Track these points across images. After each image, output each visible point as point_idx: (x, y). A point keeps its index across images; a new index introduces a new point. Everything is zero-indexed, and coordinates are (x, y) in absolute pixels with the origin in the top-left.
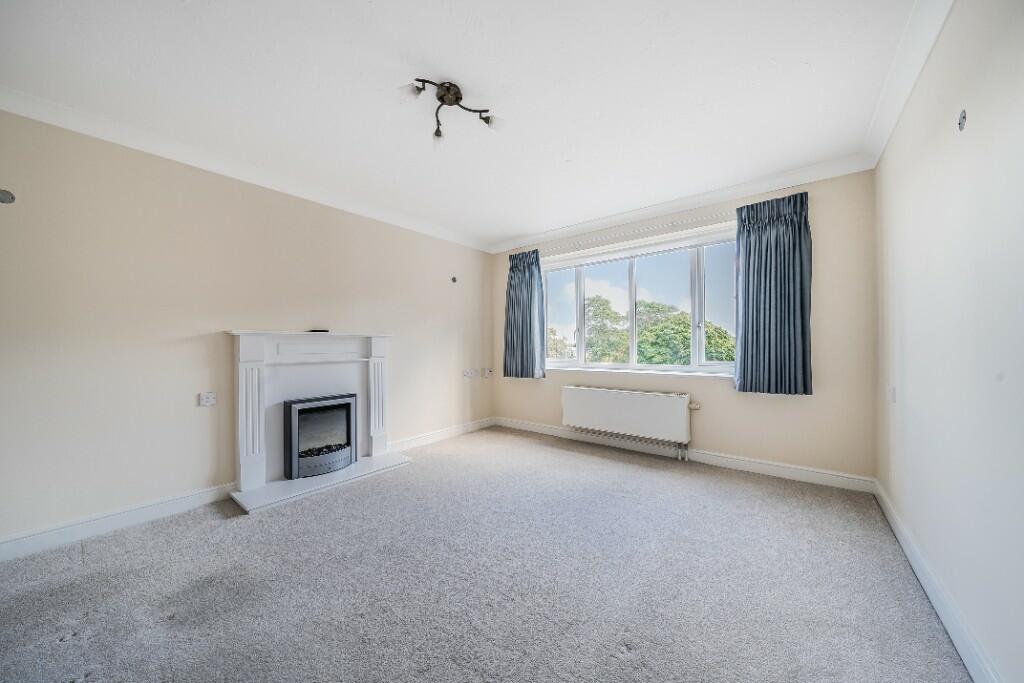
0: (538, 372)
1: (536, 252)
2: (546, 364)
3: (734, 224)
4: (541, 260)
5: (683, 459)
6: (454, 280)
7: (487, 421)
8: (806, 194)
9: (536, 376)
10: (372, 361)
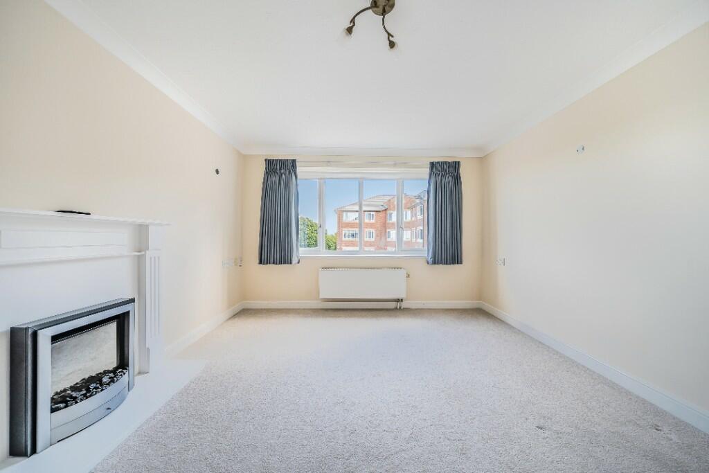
0: (295, 260)
1: (294, 161)
2: (300, 252)
3: (428, 170)
4: (299, 170)
5: (400, 308)
6: (217, 172)
7: (238, 307)
8: (459, 162)
9: (293, 263)
10: (149, 254)
